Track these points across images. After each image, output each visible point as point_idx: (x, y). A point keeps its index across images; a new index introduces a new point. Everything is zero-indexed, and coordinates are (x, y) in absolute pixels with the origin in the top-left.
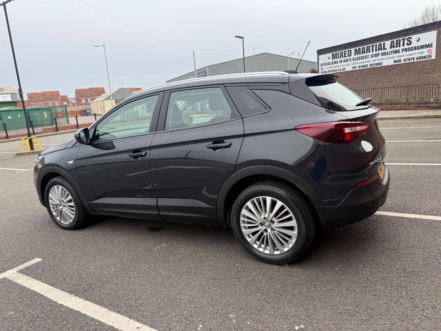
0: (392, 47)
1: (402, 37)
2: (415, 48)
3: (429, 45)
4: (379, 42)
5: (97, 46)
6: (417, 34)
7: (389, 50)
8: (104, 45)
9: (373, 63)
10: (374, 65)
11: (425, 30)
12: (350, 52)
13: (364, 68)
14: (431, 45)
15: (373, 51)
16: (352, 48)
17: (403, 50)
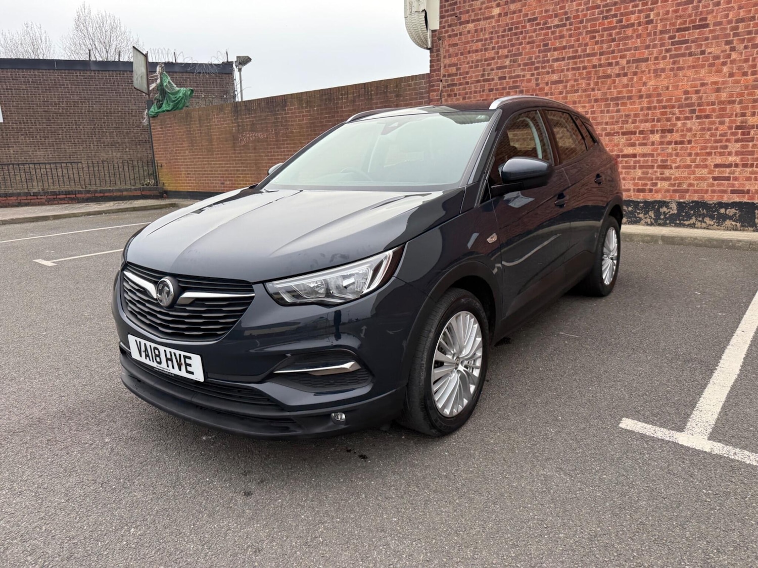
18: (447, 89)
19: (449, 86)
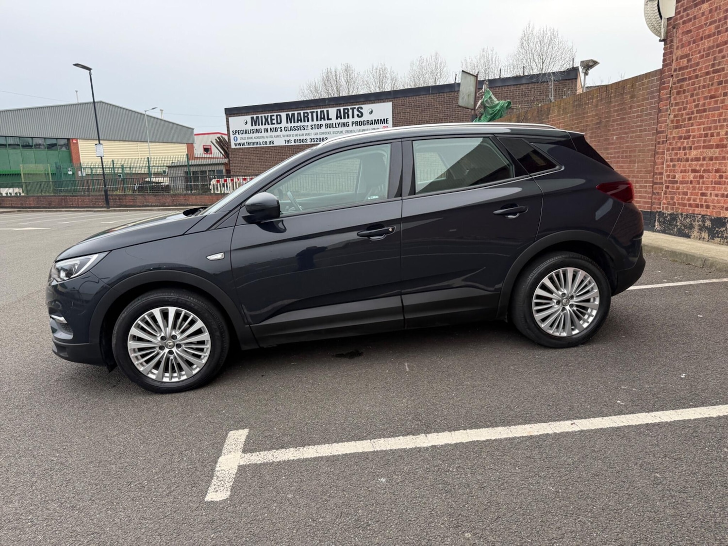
0: (339, 117)
1: (350, 106)
2: (368, 122)
3: (384, 119)
4: (321, 108)
6: (369, 104)
7: (334, 121)
9: (315, 137)
10: (316, 140)
11: (378, 100)
12: (279, 117)
13: (302, 143)
14: (387, 121)
15: (313, 120)
16: (282, 112)
17: (353, 123)
18: (677, 85)
19: (679, 81)
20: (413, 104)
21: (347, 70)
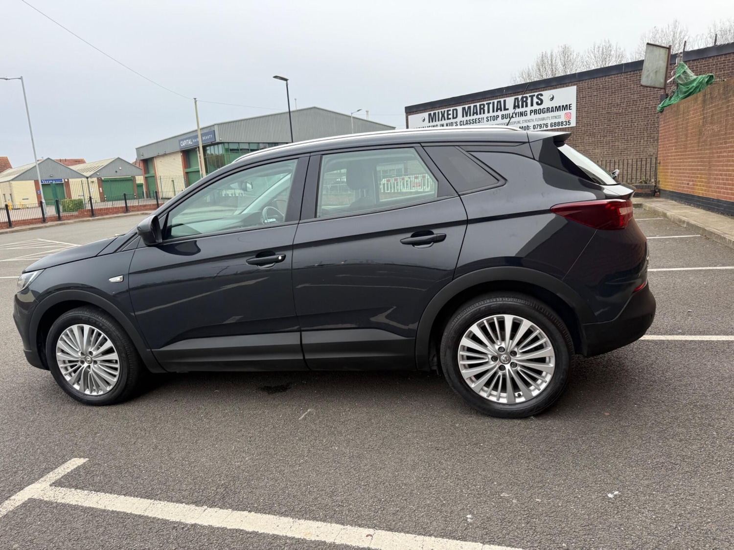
0: (516, 106)
1: (529, 93)
2: (548, 110)
3: (567, 106)
4: (497, 99)
5: (7, 79)
6: (551, 89)
7: (511, 111)
8: (21, 78)
11: (561, 84)
12: (455, 111)
14: (570, 107)
15: (489, 112)
16: (458, 106)
17: (531, 112)
20: (601, 86)
21: (565, 52)
